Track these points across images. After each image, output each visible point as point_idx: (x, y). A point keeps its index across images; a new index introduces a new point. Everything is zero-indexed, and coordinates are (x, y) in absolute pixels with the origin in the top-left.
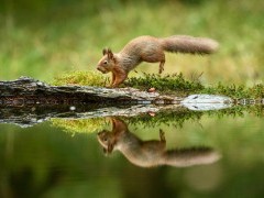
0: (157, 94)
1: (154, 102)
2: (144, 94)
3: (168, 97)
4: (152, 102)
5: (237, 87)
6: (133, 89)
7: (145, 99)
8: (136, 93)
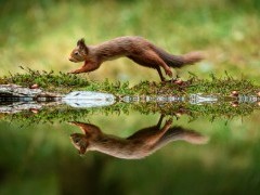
0: (39, 91)
1: (36, 99)
2: (26, 91)
3: (50, 94)
4: (35, 99)
5: (122, 84)
6: (15, 86)
7: (26, 96)
8: (18, 90)
